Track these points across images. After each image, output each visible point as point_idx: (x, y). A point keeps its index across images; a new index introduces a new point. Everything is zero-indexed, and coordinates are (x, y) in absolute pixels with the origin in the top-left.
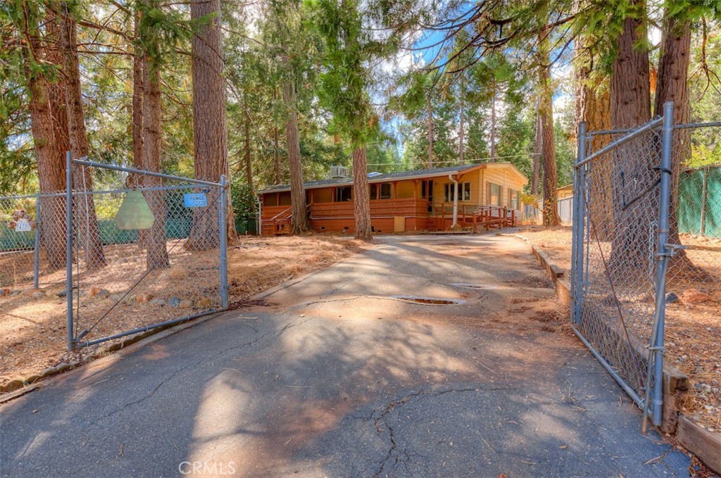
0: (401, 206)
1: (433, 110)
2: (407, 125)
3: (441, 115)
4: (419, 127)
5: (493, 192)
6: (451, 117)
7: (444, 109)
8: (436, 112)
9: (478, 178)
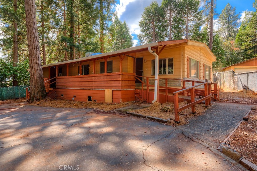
0: (110, 80)
1: (155, 27)
2: (142, 35)
3: (160, 29)
4: (148, 35)
5: (193, 68)
6: (165, 30)
7: (161, 26)
8: (157, 28)
9: (180, 54)
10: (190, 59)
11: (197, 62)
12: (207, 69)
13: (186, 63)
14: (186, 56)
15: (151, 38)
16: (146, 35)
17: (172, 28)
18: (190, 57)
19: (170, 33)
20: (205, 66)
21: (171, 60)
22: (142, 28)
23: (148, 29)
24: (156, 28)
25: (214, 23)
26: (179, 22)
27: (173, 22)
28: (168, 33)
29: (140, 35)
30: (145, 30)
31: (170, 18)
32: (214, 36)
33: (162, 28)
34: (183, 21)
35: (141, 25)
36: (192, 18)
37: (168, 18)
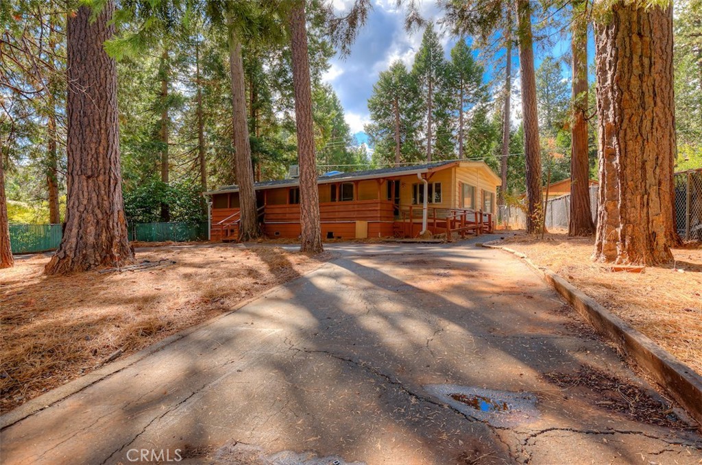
0: (364, 209)
1: (400, 111)
2: (374, 126)
3: (408, 115)
4: (386, 127)
5: (466, 194)
6: (419, 118)
7: (411, 110)
8: (403, 112)
9: (450, 177)
10: (463, 184)
11: (473, 187)
12: (488, 197)
13: (457, 189)
14: (458, 180)
15: (392, 133)
16: (380, 125)
17: (432, 113)
18: (463, 181)
19: (430, 124)
20: (484, 193)
21: (438, 185)
22: (374, 113)
23: (386, 115)
24: (402, 114)
25: (511, 107)
26: (446, 104)
27: (434, 102)
28: (425, 125)
29: (370, 126)
30: (379, 117)
31: (429, 96)
32: (512, 132)
33: (412, 114)
34: (453, 102)
35: (372, 105)
36: (471, 96)
37: (426, 94)
